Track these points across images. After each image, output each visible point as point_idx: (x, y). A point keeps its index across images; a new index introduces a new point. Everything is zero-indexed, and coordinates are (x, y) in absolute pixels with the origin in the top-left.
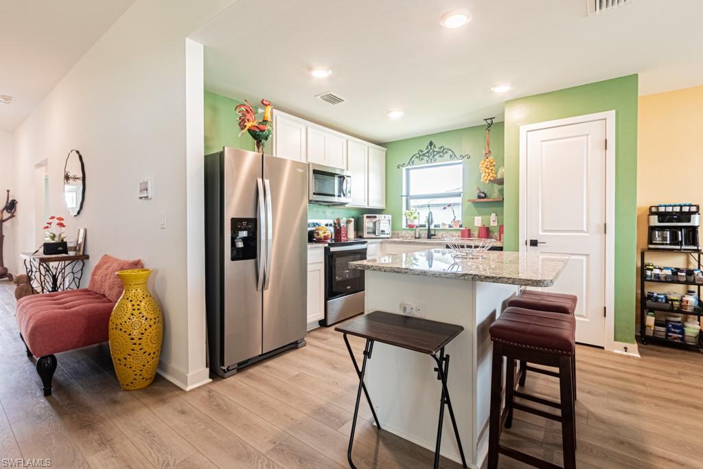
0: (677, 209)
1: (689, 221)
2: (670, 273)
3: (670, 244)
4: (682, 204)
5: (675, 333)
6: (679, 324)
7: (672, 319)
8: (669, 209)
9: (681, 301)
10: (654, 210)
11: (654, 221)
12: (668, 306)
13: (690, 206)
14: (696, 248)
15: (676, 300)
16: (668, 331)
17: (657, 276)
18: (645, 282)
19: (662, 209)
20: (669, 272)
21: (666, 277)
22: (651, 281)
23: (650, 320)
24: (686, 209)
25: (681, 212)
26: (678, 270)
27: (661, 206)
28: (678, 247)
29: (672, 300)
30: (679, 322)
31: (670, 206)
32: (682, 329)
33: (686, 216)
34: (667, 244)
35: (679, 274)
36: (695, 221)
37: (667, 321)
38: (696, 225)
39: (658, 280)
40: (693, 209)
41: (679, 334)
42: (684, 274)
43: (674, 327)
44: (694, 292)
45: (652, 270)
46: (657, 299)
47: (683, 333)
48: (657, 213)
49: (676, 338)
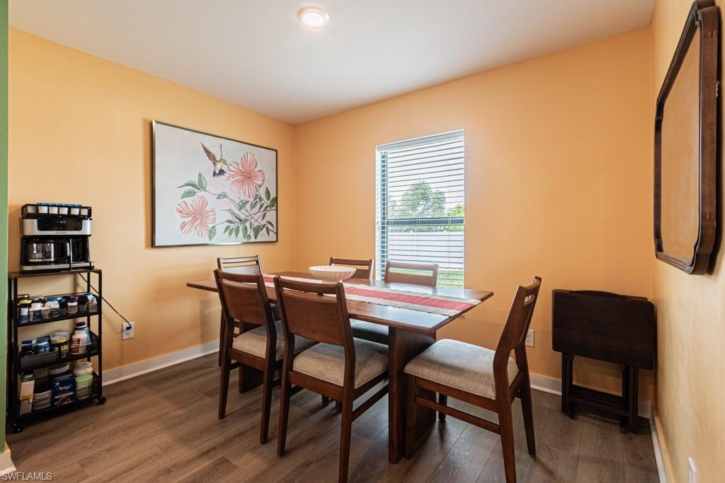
0: (65, 211)
1: (79, 228)
2: (58, 306)
3: (55, 262)
4: (70, 203)
5: (64, 391)
6: (67, 377)
7: (59, 371)
8: (54, 211)
9: (70, 341)
10: (30, 210)
11: (32, 228)
12: (54, 355)
13: (80, 207)
14: (88, 264)
15: (65, 343)
16: (55, 392)
17: (38, 315)
18: (19, 329)
19: (44, 210)
20: (55, 305)
21: (52, 312)
22: (29, 324)
23: (27, 388)
24: (75, 212)
25: (69, 216)
26: (68, 298)
27: (41, 205)
28: (67, 266)
29: (60, 345)
30: (67, 373)
31: (55, 206)
32: (72, 382)
33: (77, 221)
34: (50, 263)
35: (69, 304)
36: (87, 227)
37: (52, 378)
38: (88, 234)
39: (40, 318)
40: (85, 212)
41: (69, 390)
42: (75, 304)
43: (63, 383)
44: (83, 324)
45: (29, 306)
46: (37, 349)
47: (74, 388)
48: (36, 215)
49: (65, 400)
